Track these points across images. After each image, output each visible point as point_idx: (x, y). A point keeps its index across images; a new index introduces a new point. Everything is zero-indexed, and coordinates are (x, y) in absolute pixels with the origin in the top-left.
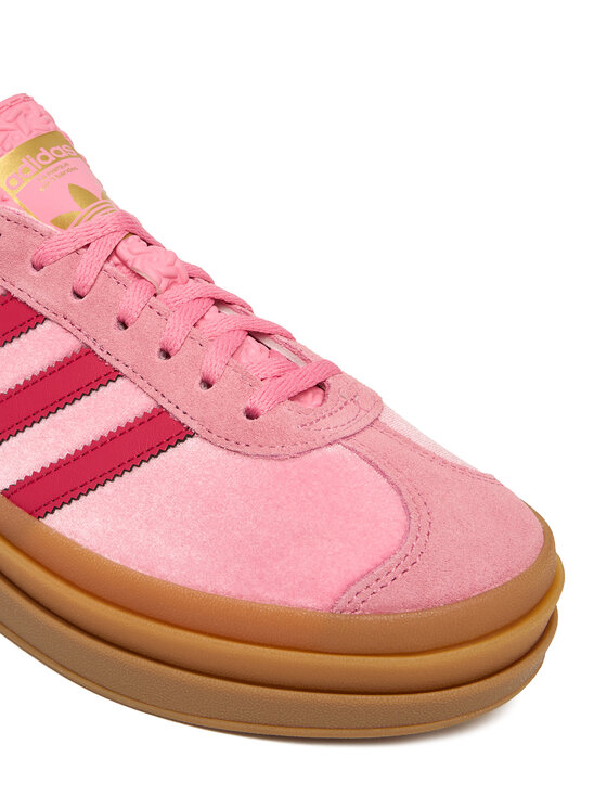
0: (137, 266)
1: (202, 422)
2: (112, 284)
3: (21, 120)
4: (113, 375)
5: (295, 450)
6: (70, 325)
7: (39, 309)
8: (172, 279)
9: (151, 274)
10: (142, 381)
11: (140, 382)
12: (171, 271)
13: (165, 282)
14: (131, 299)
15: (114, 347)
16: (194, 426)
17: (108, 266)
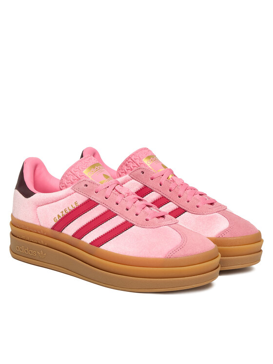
0: (120, 191)
1: (136, 222)
2: (114, 195)
3: (90, 160)
4: (115, 215)
5: (156, 226)
6: (104, 205)
7: (97, 202)
8: (128, 194)
9: (123, 193)
10: (122, 216)
11: (121, 216)
12: (128, 192)
13: (127, 195)
14: (119, 198)
15: (115, 209)
16: (134, 223)
17: (113, 191)
